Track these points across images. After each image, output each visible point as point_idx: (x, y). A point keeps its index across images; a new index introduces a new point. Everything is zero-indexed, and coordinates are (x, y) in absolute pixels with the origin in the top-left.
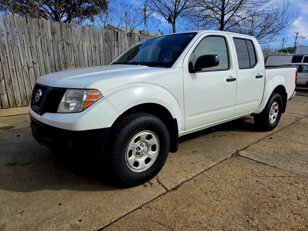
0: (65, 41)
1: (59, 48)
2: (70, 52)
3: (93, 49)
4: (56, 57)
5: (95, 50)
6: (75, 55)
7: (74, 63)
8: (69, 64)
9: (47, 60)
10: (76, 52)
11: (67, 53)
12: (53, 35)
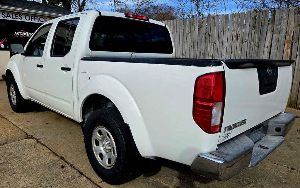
0: (208, 33)
1: (202, 41)
2: (210, 43)
3: (235, 39)
4: (199, 49)
5: (237, 40)
6: (214, 47)
7: (212, 55)
8: (207, 55)
9: (192, 52)
10: (215, 44)
11: (208, 45)
12: (200, 29)
